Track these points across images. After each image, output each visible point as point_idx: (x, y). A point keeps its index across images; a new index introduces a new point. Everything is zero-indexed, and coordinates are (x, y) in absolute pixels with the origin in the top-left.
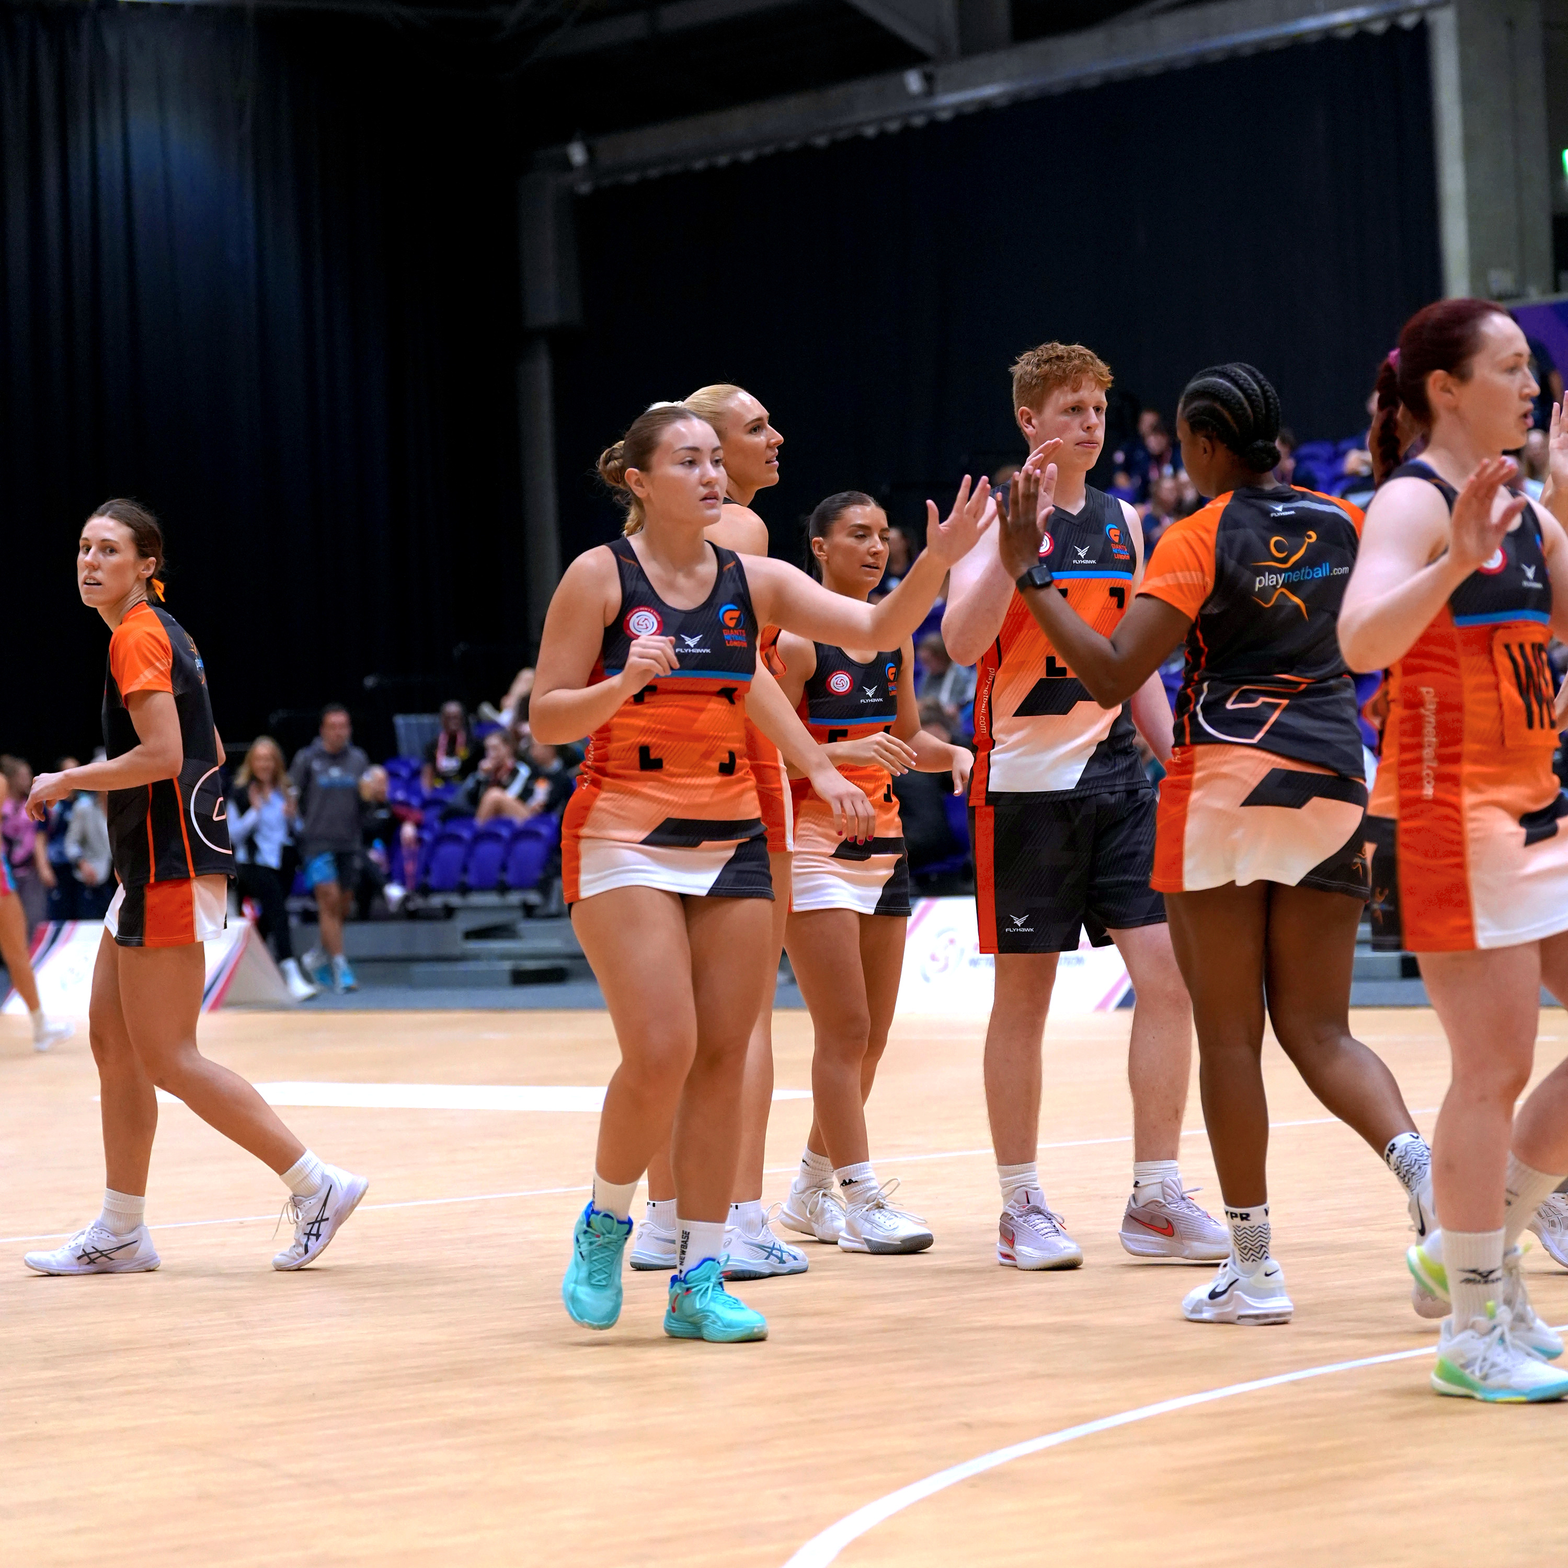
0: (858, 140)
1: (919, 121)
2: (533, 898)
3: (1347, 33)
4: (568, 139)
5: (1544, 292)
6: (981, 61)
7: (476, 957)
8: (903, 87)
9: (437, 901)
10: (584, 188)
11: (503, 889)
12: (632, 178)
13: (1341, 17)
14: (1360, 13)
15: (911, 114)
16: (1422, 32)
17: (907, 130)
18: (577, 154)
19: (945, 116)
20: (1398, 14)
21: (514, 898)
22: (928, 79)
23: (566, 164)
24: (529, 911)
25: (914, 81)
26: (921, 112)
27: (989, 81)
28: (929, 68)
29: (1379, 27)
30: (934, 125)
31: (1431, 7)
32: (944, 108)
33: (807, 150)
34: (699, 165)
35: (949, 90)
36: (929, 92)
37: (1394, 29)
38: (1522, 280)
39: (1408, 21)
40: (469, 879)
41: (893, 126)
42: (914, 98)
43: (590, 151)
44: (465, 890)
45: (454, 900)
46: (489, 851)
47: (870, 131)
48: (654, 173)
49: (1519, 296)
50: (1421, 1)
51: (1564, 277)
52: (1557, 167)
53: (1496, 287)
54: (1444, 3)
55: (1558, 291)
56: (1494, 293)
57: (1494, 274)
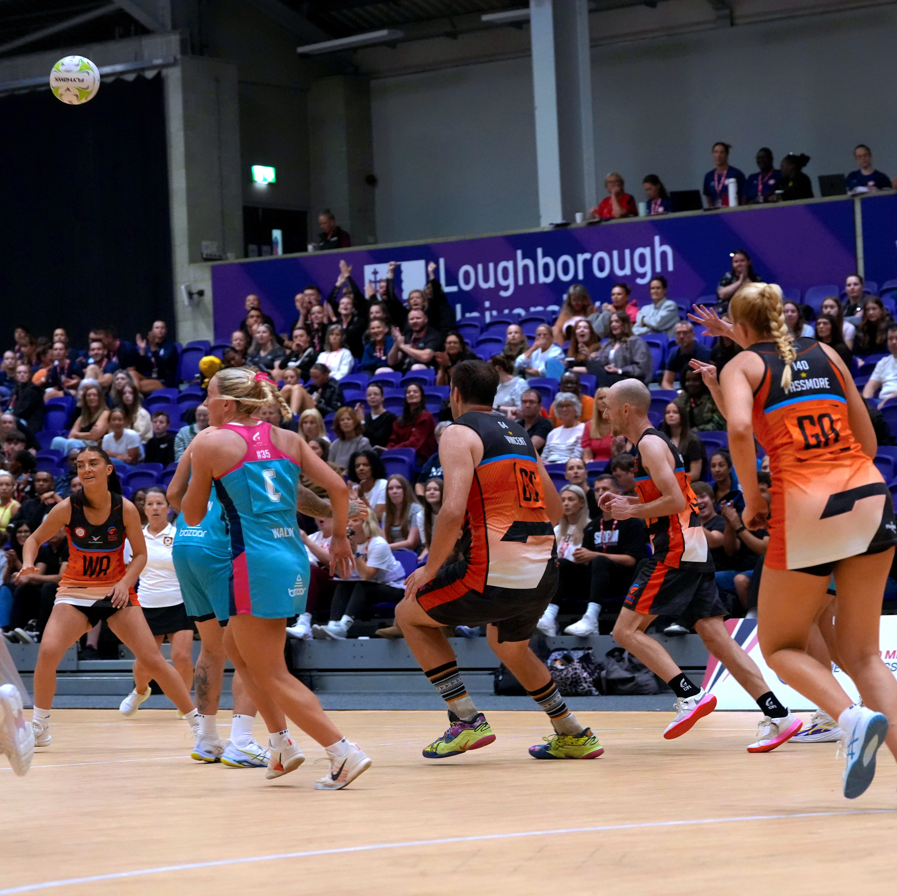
3: (109, 80)
5: (237, 257)
13: (107, 69)
14: (119, 68)
16: (159, 82)
20: (143, 69)
29: (130, 78)
31: (165, 65)
37: (141, 79)
38: (224, 249)
39: (150, 74)
49: (220, 259)
50: (158, 61)
51: (253, 247)
52: (248, 178)
53: (206, 252)
54: (173, 64)
55: (246, 255)
56: (204, 256)
57: (204, 243)
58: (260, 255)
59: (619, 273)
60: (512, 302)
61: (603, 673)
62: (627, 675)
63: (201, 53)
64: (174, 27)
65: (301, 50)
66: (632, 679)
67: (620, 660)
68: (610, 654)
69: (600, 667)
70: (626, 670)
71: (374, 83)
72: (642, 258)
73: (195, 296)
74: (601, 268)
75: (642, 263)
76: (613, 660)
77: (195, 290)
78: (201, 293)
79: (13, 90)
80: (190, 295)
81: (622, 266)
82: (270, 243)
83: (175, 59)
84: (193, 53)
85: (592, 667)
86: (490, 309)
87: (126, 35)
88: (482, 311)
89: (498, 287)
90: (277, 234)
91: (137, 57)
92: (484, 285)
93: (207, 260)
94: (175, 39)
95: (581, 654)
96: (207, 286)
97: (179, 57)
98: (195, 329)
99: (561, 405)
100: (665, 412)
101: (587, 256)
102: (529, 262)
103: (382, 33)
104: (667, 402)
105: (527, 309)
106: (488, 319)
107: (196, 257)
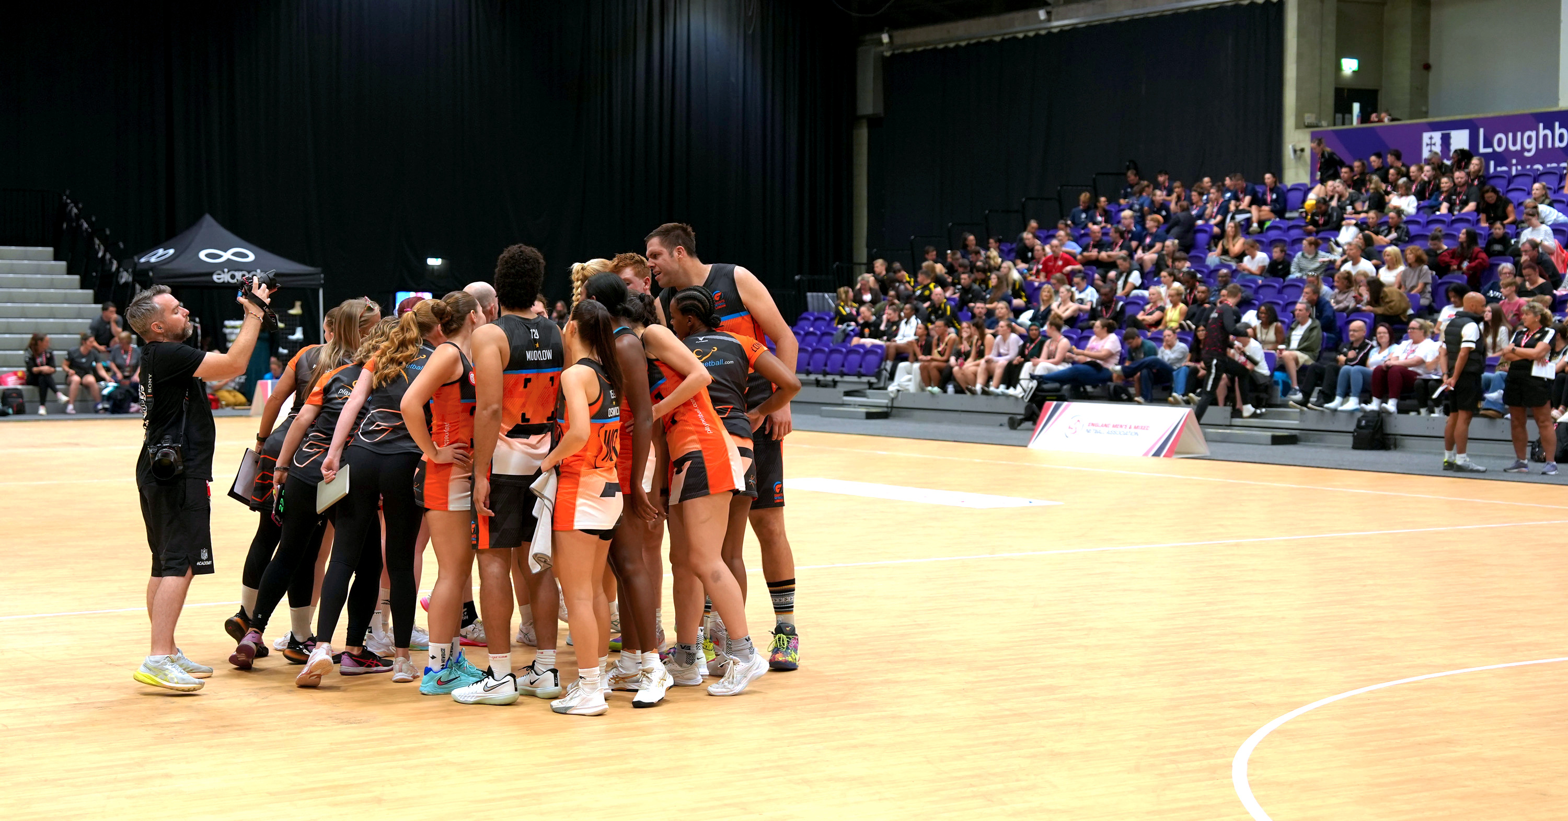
0: (1015, 39)
1: (1043, 32)
2: (873, 380)
3: (1245, 3)
4: (881, 31)
5: (1329, 125)
6: (1072, 6)
7: (848, 405)
8: (1038, 16)
9: (829, 378)
10: (888, 54)
11: (860, 375)
12: (909, 50)
15: (1040, 29)
16: (1281, 4)
17: (1037, 36)
18: (885, 38)
19: (1055, 30)
21: (865, 379)
22: (1048, 13)
23: (880, 43)
24: (871, 385)
25: (1042, 14)
26: (1045, 29)
27: (1077, 17)
28: (1049, 9)
29: (1261, 1)
30: (1050, 34)
32: (1055, 27)
33: (990, 43)
34: (941, 46)
35: (1057, 20)
36: (1049, 20)
37: (1267, 3)
38: (1319, 118)
40: (845, 370)
41: (1031, 34)
42: (1041, 22)
43: (890, 37)
44: (842, 374)
45: (837, 378)
46: (854, 358)
47: (1021, 36)
48: (919, 49)
49: (1317, 126)
51: (1338, 118)
52: (1338, 67)
53: (1308, 121)
55: (1335, 125)
56: (1306, 124)
57: (1307, 115)
58: (1343, 124)
60: (1532, 161)
73: (1298, 153)
77: (1298, 148)
78: (1302, 150)
80: (1295, 151)
82: (1351, 112)
86: (1516, 165)
88: (1510, 166)
89: (1523, 149)
90: (1356, 107)
92: (1512, 148)
93: (1308, 126)
98: (1297, 174)
102: (1548, 132)
105: (1544, 166)
106: (1514, 173)
107: (1301, 125)
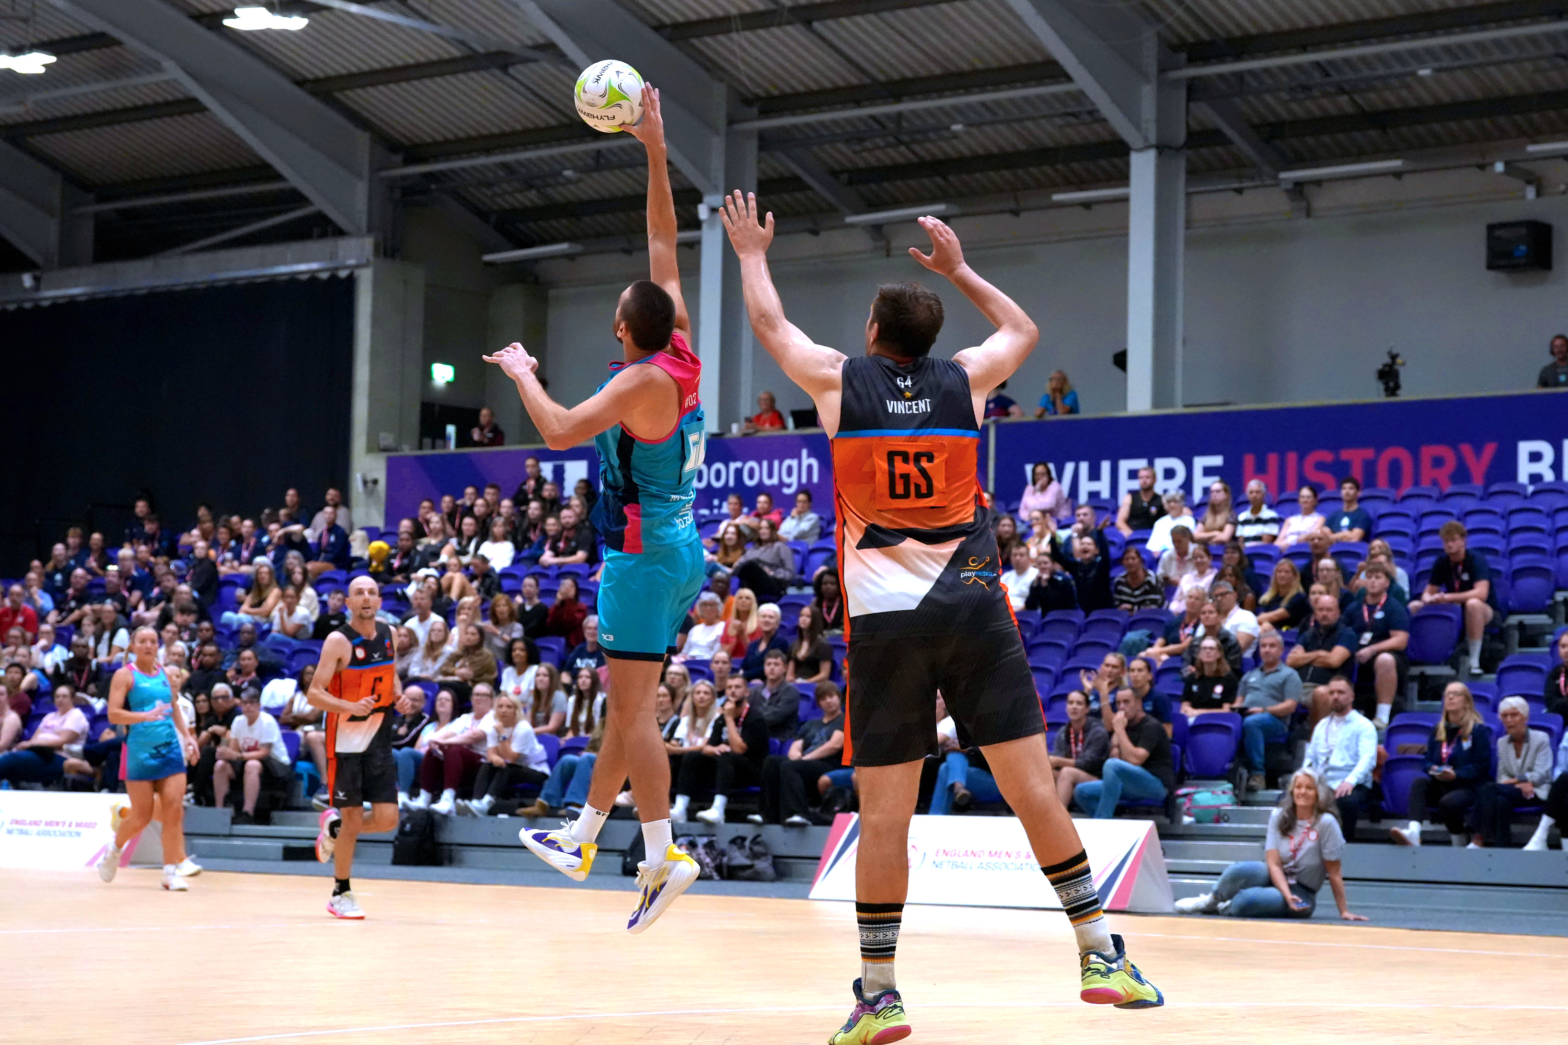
1: (28, 305)
3: (304, 277)
5: (412, 449)
6: (73, 271)
8: (20, 283)
13: (303, 267)
14: (314, 266)
15: (23, 301)
16: (351, 281)
17: (20, 310)
19: (46, 303)
20: (337, 269)
22: (37, 279)
25: (27, 280)
26: (31, 300)
27: (76, 286)
28: (37, 273)
29: (324, 276)
30: (37, 308)
31: (358, 266)
32: (45, 299)
35: (48, 289)
36: (37, 288)
37: (334, 278)
38: (399, 439)
39: (343, 274)
41: (11, 307)
42: (25, 290)
49: (396, 450)
50: (352, 262)
51: (427, 441)
52: (427, 375)
53: (383, 443)
54: (366, 265)
55: (421, 447)
56: (381, 446)
57: (383, 435)
58: (433, 447)
59: (767, 482)
61: (725, 859)
62: (747, 862)
63: (393, 256)
64: (370, 230)
65: (488, 258)
66: (751, 867)
67: (742, 847)
68: (733, 842)
69: (723, 853)
70: (747, 857)
71: (552, 293)
72: (790, 469)
73: (370, 485)
74: (751, 477)
75: (790, 473)
76: (735, 848)
77: (370, 478)
78: (375, 482)
79: (214, 281)
80: (365, 483)
81: (770, 476)
82: (443, 436)
83: (368, 261)
84: (385, 255)
85: (715, 853)
87: (323, 235)
90: (451, 430)
91: (333, 256)
93: (385, 450)
94: (368, 243)
95: (705, 840)
96: (381, 476)
97: (371, 258)
98: (367, 515)
99: (705, 604)
100: (799, 615)
101: (739, 464)
103: (563, 247)
104: (802, 606)
107: (373, 447)
